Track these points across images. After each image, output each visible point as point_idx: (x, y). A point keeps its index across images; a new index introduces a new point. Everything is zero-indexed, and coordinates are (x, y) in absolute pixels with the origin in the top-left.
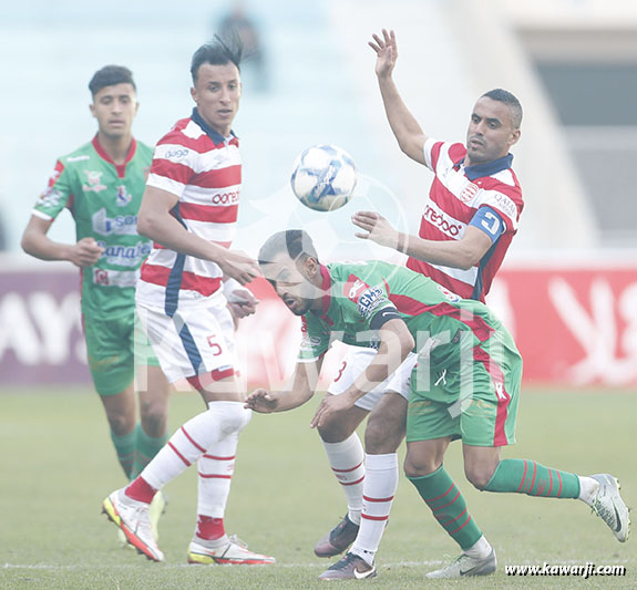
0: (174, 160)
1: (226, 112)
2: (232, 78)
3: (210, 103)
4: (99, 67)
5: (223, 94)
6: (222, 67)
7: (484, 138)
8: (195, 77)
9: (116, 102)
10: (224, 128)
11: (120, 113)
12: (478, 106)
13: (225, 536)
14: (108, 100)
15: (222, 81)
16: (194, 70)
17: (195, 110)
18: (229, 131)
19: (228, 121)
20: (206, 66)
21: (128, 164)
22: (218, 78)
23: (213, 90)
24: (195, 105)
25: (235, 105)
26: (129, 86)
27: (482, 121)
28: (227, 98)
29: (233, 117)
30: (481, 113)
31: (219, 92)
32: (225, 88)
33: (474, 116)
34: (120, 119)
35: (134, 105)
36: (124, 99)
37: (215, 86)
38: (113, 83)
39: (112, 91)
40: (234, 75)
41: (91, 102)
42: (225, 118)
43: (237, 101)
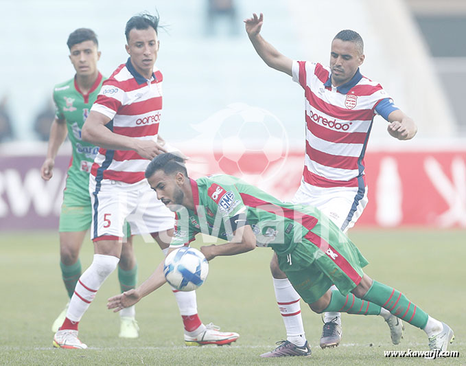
0: (108, 95)
1: (148, 61)
2: (152, 39)
3: (137, 55)
4: (72, 30)
5: (145, 49)
6: (144, 31)
7: (342, 67)
8: (128, 38)
9: (82, 53)
10: (146, 72)
11: (85, 61)
12: (334, 46)
13: (202, 325)
14: (77, 53)
15: (145, 41)
16: (127, 33)
17: (129, 59)
18: (151, 74)
19: (150, 67)
20: (134, 31)
21: (90, 94)
22: (143, 39)
23: (139, 46)
24: (129, 56)
25: (154, 55)
26: (91, 42)
27: (339, 57)
28: (148, 52)
29: (152, 65)
30: (337, 51)
31: (143, 48)
32: (147, 45)
33: (332, 53)
34: (86, 64)
35: (96, 55)
36: (88, 51)
37: (141, 44)
38: (80, 42)
39: (79, 47)
40: (153, 36)
41: (69, 53)
42: (147, 65)
43: (155, 53)
